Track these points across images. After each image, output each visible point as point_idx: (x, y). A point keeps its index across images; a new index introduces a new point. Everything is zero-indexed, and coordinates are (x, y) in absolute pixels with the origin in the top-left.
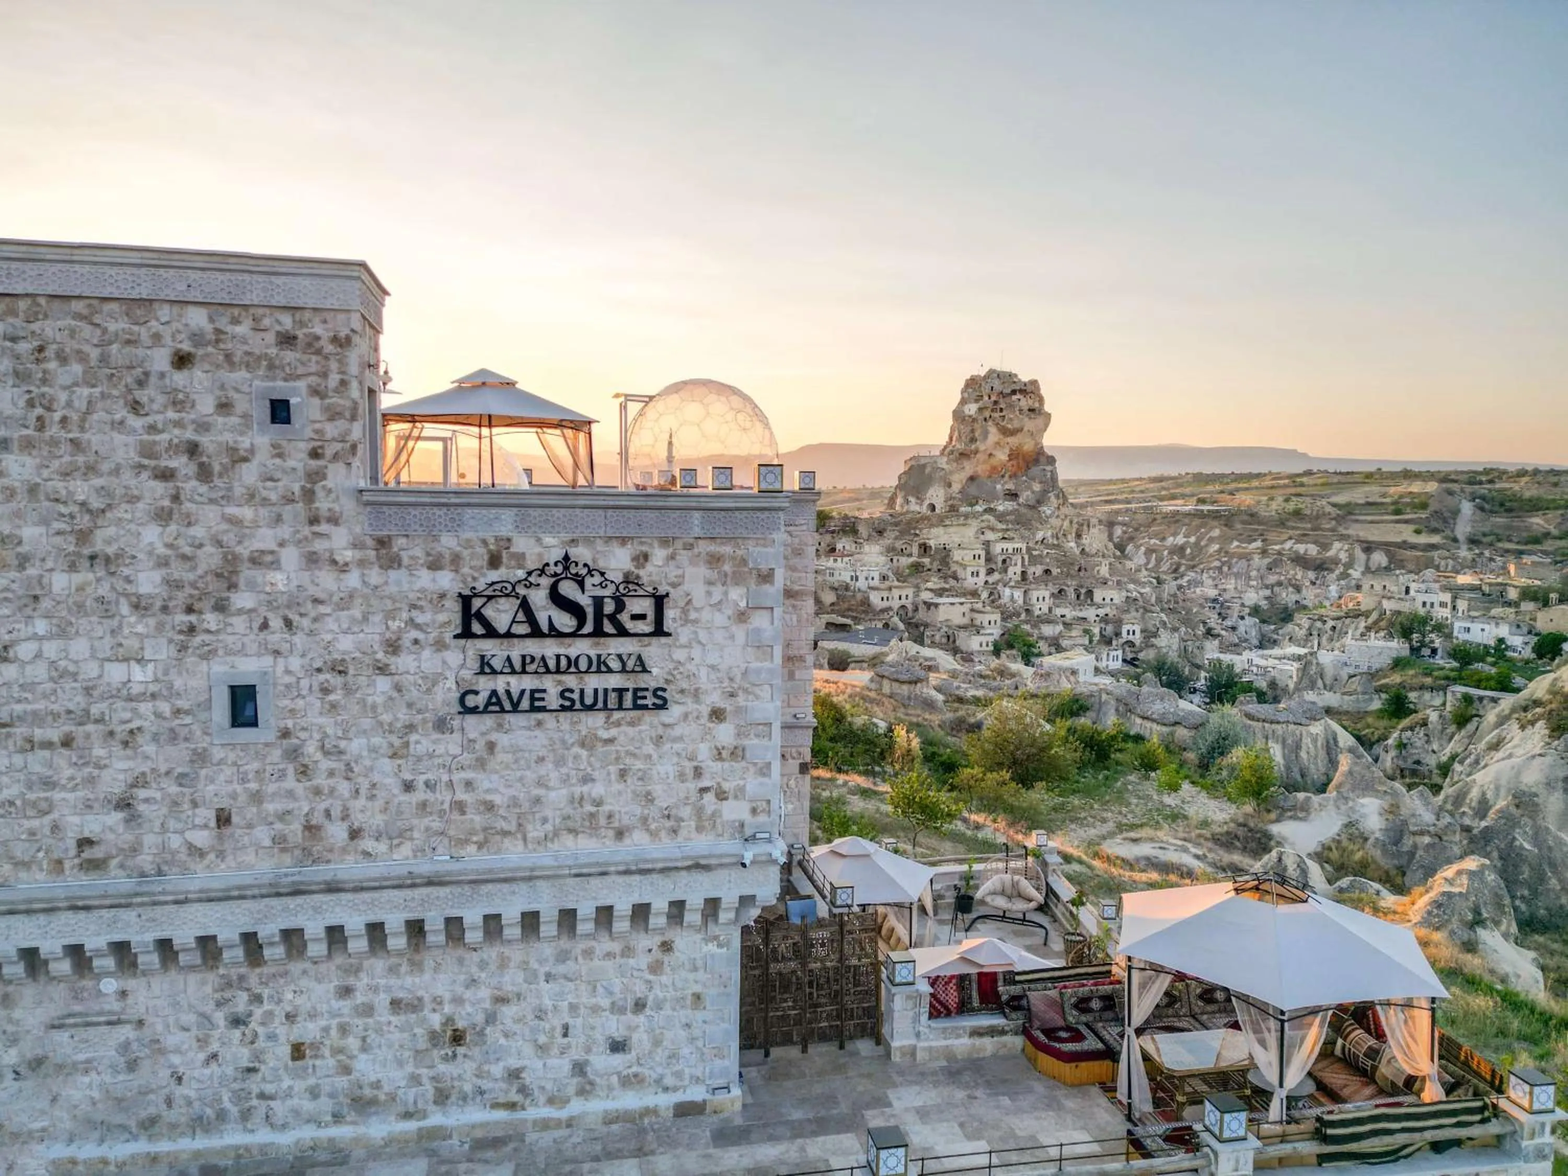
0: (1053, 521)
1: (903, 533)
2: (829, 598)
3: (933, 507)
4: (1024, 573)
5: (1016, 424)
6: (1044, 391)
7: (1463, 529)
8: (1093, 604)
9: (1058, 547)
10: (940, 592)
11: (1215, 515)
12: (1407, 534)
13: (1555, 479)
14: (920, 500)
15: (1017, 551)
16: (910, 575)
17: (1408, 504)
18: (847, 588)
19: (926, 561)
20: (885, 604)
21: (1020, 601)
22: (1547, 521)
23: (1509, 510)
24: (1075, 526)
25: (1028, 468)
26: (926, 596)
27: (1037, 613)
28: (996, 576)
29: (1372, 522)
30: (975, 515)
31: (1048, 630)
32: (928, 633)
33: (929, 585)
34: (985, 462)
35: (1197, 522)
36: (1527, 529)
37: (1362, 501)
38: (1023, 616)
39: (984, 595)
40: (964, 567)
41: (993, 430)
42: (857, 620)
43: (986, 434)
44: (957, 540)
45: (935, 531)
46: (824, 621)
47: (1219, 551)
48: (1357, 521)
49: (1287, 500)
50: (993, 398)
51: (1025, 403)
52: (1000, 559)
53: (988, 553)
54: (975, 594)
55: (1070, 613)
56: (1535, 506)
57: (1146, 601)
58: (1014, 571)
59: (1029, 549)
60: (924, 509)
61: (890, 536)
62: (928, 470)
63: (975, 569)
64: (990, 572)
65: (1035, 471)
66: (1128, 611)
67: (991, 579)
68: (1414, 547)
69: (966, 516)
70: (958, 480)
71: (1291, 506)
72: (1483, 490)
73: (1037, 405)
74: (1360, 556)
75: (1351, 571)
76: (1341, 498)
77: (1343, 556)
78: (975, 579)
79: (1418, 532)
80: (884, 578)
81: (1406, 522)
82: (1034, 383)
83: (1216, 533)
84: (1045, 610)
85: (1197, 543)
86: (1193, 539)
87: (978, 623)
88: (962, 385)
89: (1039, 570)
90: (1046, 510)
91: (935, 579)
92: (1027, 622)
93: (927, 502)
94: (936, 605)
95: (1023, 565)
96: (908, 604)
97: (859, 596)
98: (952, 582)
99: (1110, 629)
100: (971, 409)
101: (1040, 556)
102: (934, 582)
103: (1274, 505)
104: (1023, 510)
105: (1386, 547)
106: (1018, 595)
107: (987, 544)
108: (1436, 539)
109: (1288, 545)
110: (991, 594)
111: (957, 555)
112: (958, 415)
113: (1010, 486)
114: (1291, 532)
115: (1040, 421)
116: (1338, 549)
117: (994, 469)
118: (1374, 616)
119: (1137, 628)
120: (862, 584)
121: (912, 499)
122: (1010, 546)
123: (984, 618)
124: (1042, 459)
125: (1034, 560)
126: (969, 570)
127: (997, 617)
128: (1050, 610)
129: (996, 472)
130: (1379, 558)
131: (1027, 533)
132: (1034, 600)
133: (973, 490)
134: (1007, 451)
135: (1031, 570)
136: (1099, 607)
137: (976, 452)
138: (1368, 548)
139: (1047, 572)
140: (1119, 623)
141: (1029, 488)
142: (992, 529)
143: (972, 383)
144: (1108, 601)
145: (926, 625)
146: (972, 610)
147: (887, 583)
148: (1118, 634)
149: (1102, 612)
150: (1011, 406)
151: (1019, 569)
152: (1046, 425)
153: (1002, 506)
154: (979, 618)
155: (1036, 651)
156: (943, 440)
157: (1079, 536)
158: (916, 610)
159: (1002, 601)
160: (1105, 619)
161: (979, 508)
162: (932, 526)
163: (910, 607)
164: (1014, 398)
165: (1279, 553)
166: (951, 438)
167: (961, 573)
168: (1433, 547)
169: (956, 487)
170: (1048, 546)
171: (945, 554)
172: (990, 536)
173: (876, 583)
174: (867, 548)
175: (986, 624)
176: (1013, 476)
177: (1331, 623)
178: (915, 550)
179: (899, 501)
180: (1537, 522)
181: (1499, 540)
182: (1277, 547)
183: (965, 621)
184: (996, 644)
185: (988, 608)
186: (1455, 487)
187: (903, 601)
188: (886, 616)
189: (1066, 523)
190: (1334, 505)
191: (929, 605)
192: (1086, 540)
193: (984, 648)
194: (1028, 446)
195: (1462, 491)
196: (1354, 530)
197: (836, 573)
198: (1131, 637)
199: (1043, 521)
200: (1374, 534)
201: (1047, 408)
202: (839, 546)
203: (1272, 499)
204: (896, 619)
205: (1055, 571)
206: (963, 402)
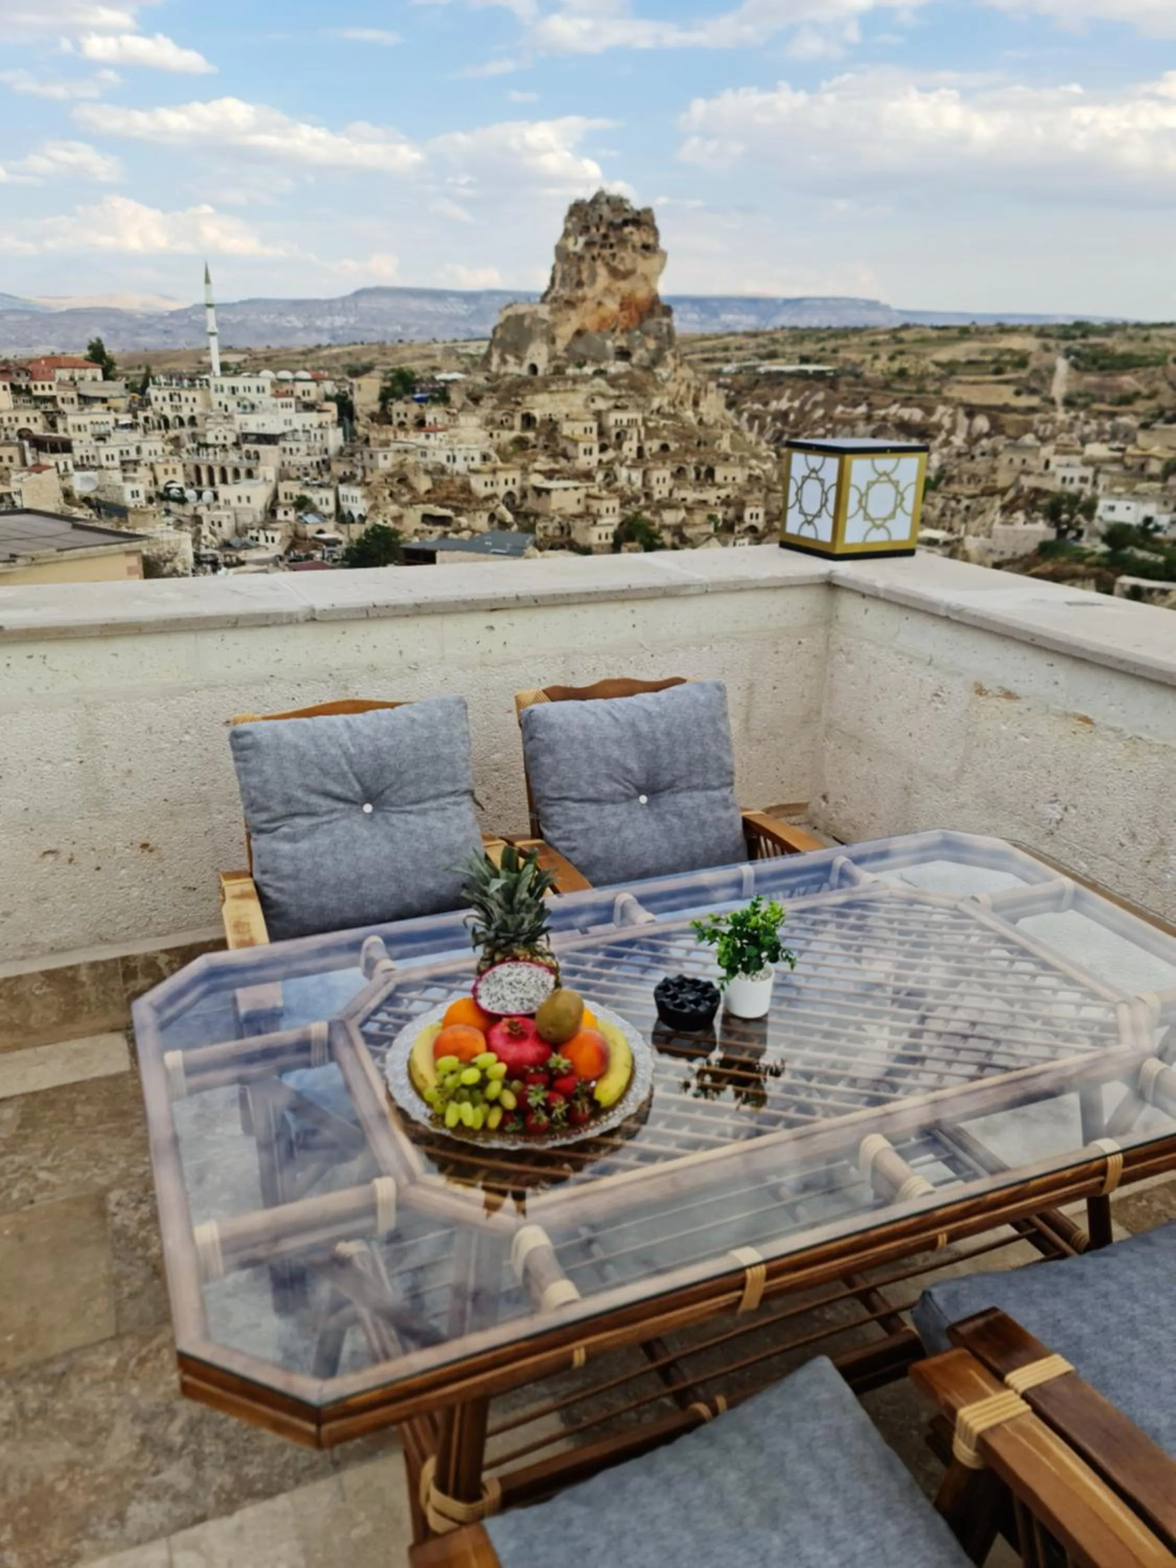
0: (671, 387)
1: (503, 400)
2: (423, 484)
3: (534, 369)
4: (640, 450)
5: (628, 264)
6: (659, 223)
7: (1058, 390)
8: (714, 484)
9: (674, 417)
10: (550, 475)
11: (820, 375)
12: (1005, 395)
13: (1144, 333)
14: (520, 360)
15: (632, 423)
16: (514, 454)
17: (1007, 363)
18: (443, 471)
19: (531, 435)
20: (489, 490)
21: (639, 483)
22: (1139, 380)
23: (1102, 368)
24: (693, 391)
25: (641, 320)
26: (537, 480)
27: (657, 496)
28: (610, 454)
29: (974, 383)
30: (586, 379)
31: (671, 517)
32: (540, 524)
33: (538, 466)
34: (593, 312)
35: (801, 384)
36: (1119, 388)
37: (963, 359)
38: (643, 502)
39: (600, 477)
40: (575, 442)
41: (602, 271)
42: (458, 511)
43: (594, 276)
44: (565, 410)
45: (542, 398)
46: (419, 513)
47: (823, 417)
48: (959, 382)
49: (892, 358)
50: (603, 230)
51: (637, 236)
52: (614, 432)
53: (600, 426)
54: (588, 476)
55: (691, 496)
56: (1127, 363)
57: (769, 479)
58: (630, 447)
59: (645, 421)
60: (524, 371)
61: (488, 403)
62: (527, 322)
63: (588, 446)
64: (603, 448)
65: (651, 324)
66: (749, 492)
67: (606, 457)
68: (1014, 410)
69: (575, 380)
70: (565, 332)
71: (896, 366)
72: (1076, 345)
73: (651, 241)
74: (963, 421)
75: (952, 438)
76: (944, 355)
77: (947, 422)
78: (588, 458)
79: (1018, 393)
80: (485, 458)
81: (1007, 382)
82: (648, 211)
83: (820, 396)
84: (665, 493)
85: (801, 410)
86: (796, 404)
87: (594, 510)
88: (565, 212)
89: (654, 445)
90: (662, 372)
91: (542, 458)
92: (647, 508)
93: (527, 363)
94: (548, 491)
95: (639, 440)
96: (515, 489)
97: (458, 481)
98: (563, 462)
99: (731, 512)
100: (577, 245)
101: (656, 428)
102: (543, 462)
103: (880, 365)
104: (638, 372)
105: (987, 410)
106: (637, 476)
107: (598, 415)
108: (1034, 401)
109: (894, 409)
110: (607, 476)
111: (567, 429)
112: (561, 253)
113: (622, 342)
114: (896, 395)
115: (655, 261)
116: (942, 414)
117: (603, 320)
118: (1011, 494)
119: (761, 511)
120: (460, 466)
121: (510, 359)
122: (624, 416)
123: (602, 506)
124: (658, 310)
125: (651, 433)
126: (582, 446)
127: (615, 503)
128: (671, 492)
129: (607, 327)
130: (982, 423)
131: (641, 401)
132: (654, 483)
133: (580, 348)
134: (618, 299)
135: (647, 445)
136: (720, 487)
137: (583, 299)
138: (971, 412)
139: (665, 447)
140: (742, 505)
141: (643, 345)
142: (603, 395)
143: (577, 210)
144: (730, 480)
145: (537, 516)
146: (588, 496)
147: (489, 465)
148: (740, 518)
149: (723, 493)
150: (623, 242)
151: (634, 445)
152: (662, 266)
153: (616, 367)
154: (595, 505)
155: (658, 542)
156: (543, 284)
157: (696, 403)
158: (524, 496)
159: (618, 484)
160: (726, 502)
161: (589, 370)
162: (536, 392)
163: (517, 494)
164: (628, 230)
165: (884, 419)
166: (553, 280)
167: (571, 450)
168: (1032, 410)
169: (560, 345)
170: (666, 416)
171: (552, 426)
172: (601, 404)
173: (477, 464)
174: (463, 420)
175: (603, 512)
176: (626, 330)
177: (965, 502)
178: (517, 422)
179: (495, 360)
180: (1128, 381)
181: (1094, 401)
182: (882, 412)
183: (579, 509)
184: (616, 535)
185: (604, 493)
186: (1052, 343)
187: (510, 487)
188: (491, 505)
189: (683, 389)
190: (938, 364)
191: (540, 492)
192: (703, 408)
193: (604, 541)
194: (642, 294)
195: (1057, 346)
196: (956, 392)
197: (429, 453)
198: (754, 522)
199: (659, 386)
200: (975, 396)
201: (663, 244)
202: (429, 419)
203: (876, 357)
204: (503, 509)
205: (673, 446)
206: (567, 234)
